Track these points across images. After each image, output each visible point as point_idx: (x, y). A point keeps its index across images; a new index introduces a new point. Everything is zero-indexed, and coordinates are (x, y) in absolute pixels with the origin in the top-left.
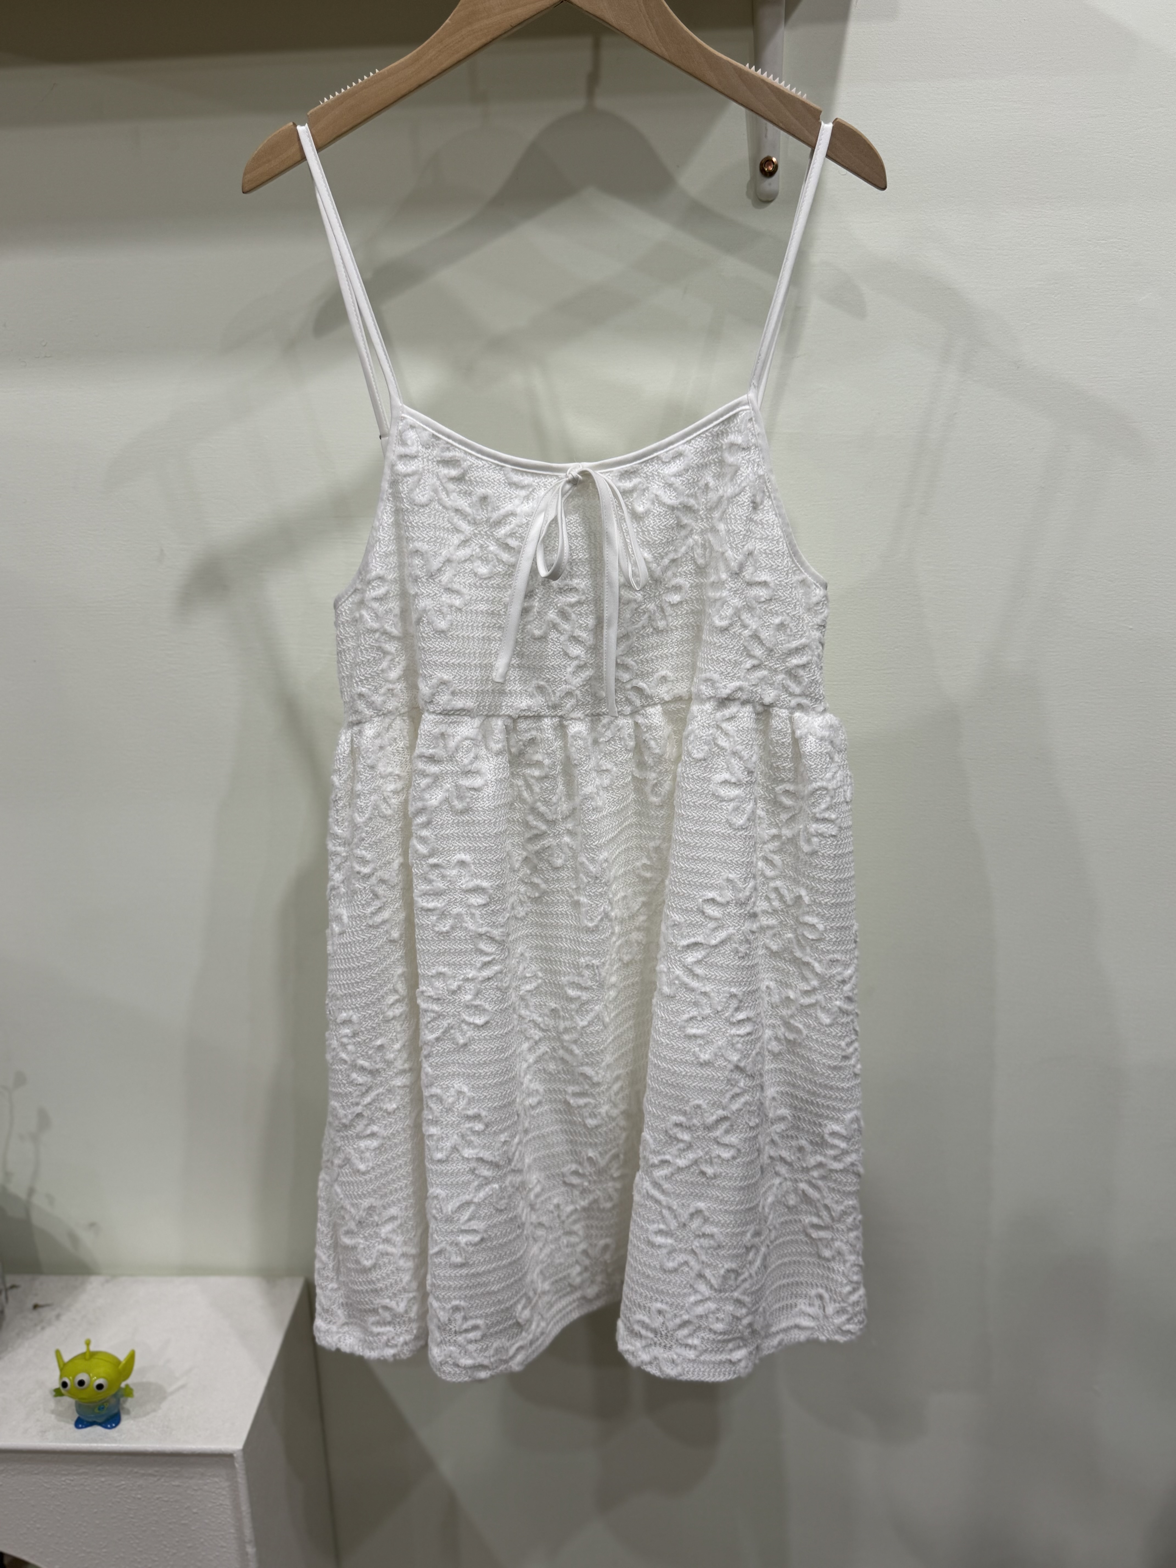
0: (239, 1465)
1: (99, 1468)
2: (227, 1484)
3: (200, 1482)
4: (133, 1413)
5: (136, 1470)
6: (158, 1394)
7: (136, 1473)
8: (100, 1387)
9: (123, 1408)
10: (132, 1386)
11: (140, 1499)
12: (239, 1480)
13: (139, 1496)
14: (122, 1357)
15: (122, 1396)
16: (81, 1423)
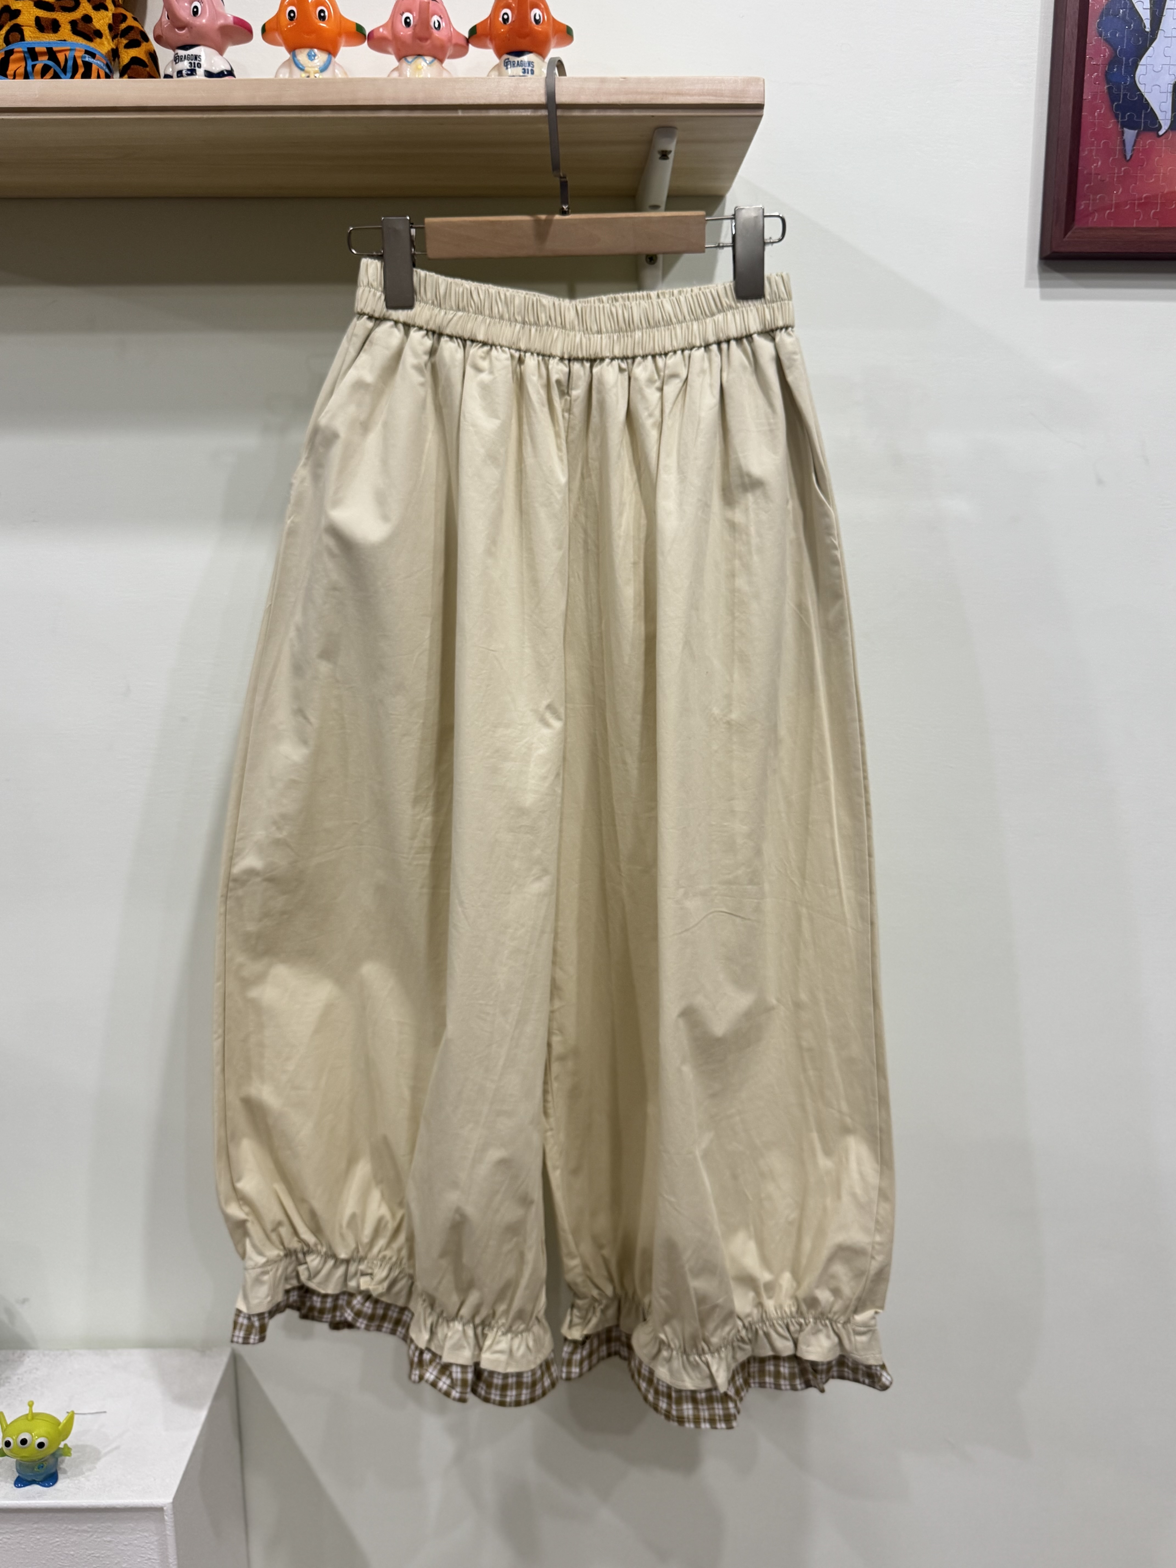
0: (168, 1518)
1: (35, 1526)
2: (156, 1538)
3: (130, 1537)
4: (69, 1474)
5: (70, 1527)
6: (93, 1455)
7: (70, 1529)
8: (41, 1445)
9: (60, 1468)
10: (69, 1445)
11: (73, 1555)
12: (168, 1532)
13: (72, 1553)
14: (62, 1418)
15: (61, 1455)
16: (21, 1482)
